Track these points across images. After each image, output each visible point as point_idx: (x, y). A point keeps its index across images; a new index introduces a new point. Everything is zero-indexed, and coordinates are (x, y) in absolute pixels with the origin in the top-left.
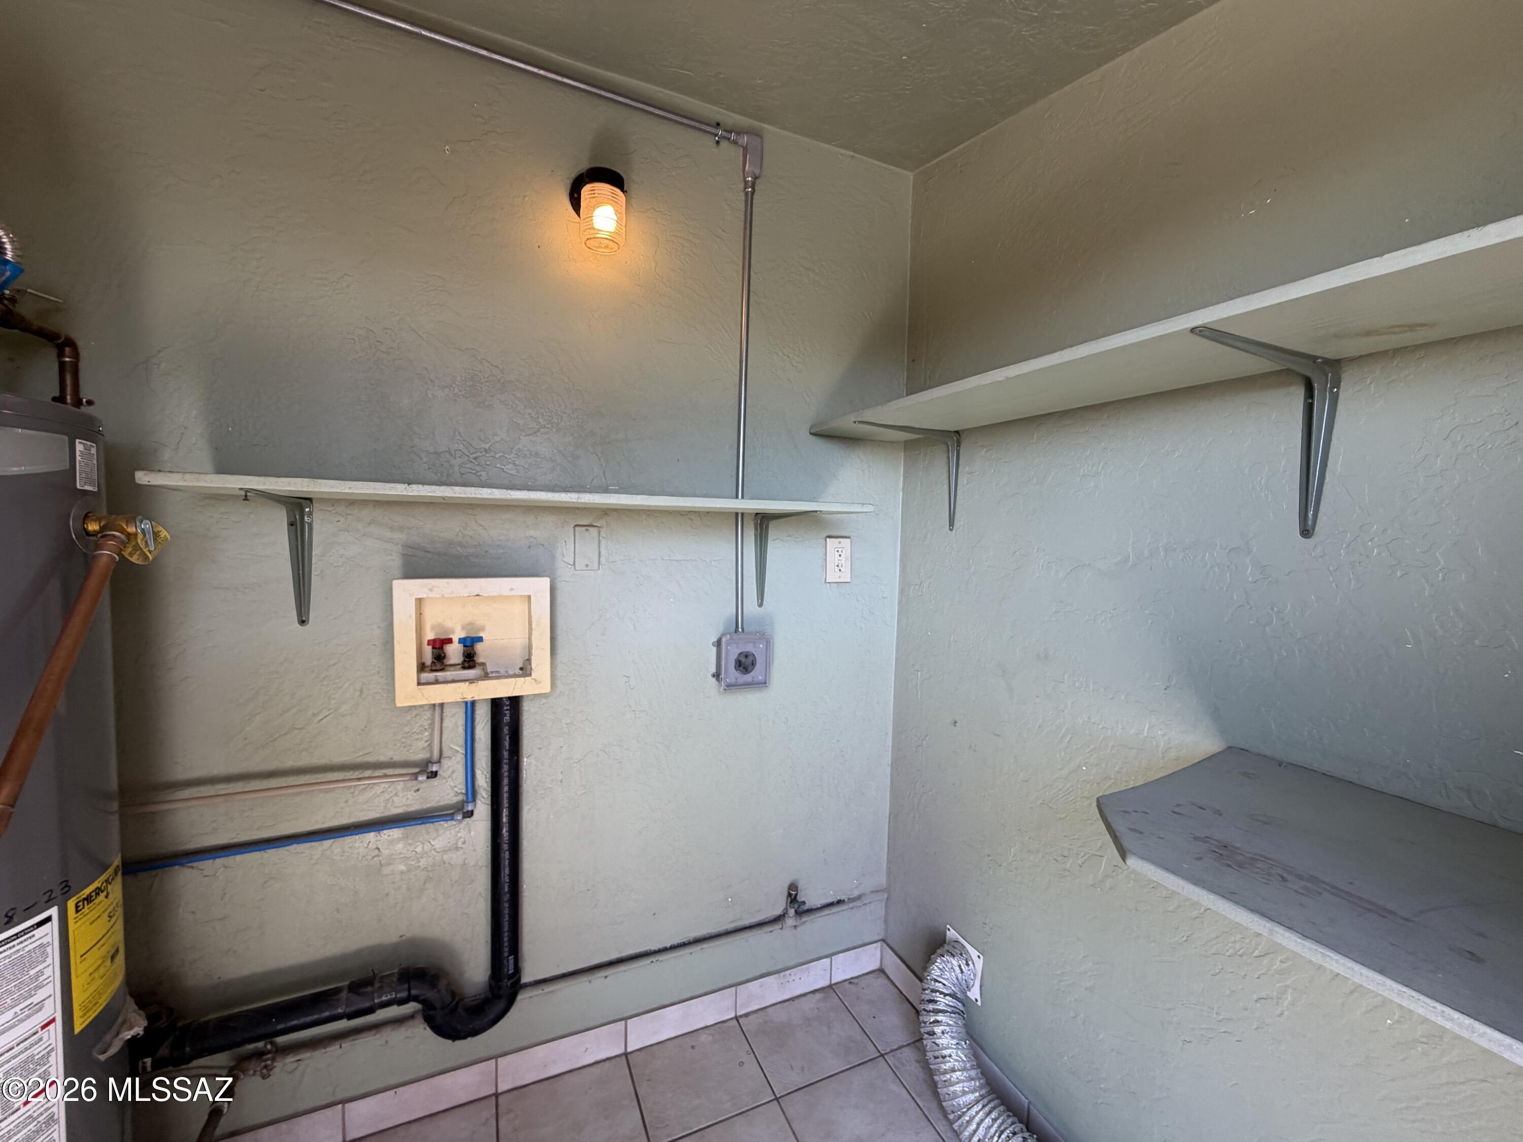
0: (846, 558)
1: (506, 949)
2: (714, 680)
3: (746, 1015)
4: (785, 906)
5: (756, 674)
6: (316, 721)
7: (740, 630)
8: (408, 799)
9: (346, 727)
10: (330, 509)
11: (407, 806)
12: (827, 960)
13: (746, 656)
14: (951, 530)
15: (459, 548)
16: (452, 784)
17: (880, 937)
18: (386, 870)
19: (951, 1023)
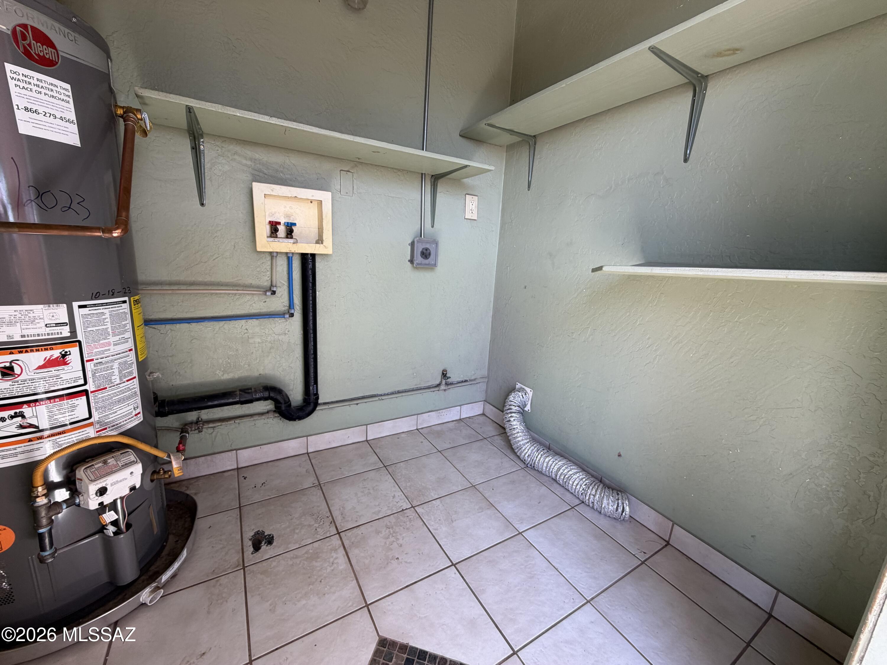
0: (475, 207)
1: (313, 381)
2: (409, 263)
3: (422, 428)
4: (440, 380)
5: (431, 260)
6: (212, 260)
7: (423, 237)
8: (260, 306)
9: (228, 265)
10: (213, 142)
11: (260, 309)
12: (459, 407)
13: (426, 250)
14: (529, 190)
15: (281, 175)
16: (282, 301)
17: (484, 400)
18: (251, 341)
19: (518, 416)
